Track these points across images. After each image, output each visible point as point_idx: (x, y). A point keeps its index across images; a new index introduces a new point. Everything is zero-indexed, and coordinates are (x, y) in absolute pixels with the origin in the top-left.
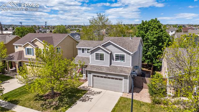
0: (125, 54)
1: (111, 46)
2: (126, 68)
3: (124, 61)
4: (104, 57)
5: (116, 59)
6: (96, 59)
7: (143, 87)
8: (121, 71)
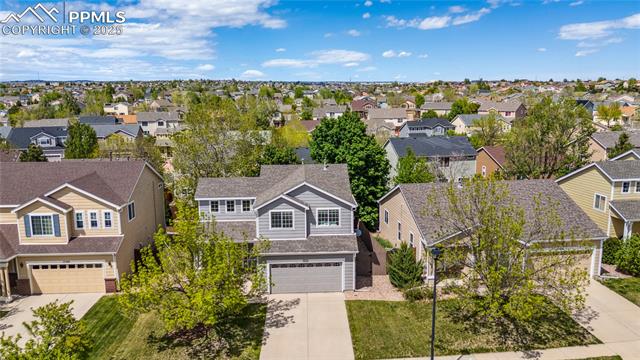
0: (339, 208)
1: (307, 192)
2: (345, 237)
3: (337, 224)
4: (294, 220)
5: (319, 220)
6: (273, 226)
7: (371, 272)
8: (339, 247)
